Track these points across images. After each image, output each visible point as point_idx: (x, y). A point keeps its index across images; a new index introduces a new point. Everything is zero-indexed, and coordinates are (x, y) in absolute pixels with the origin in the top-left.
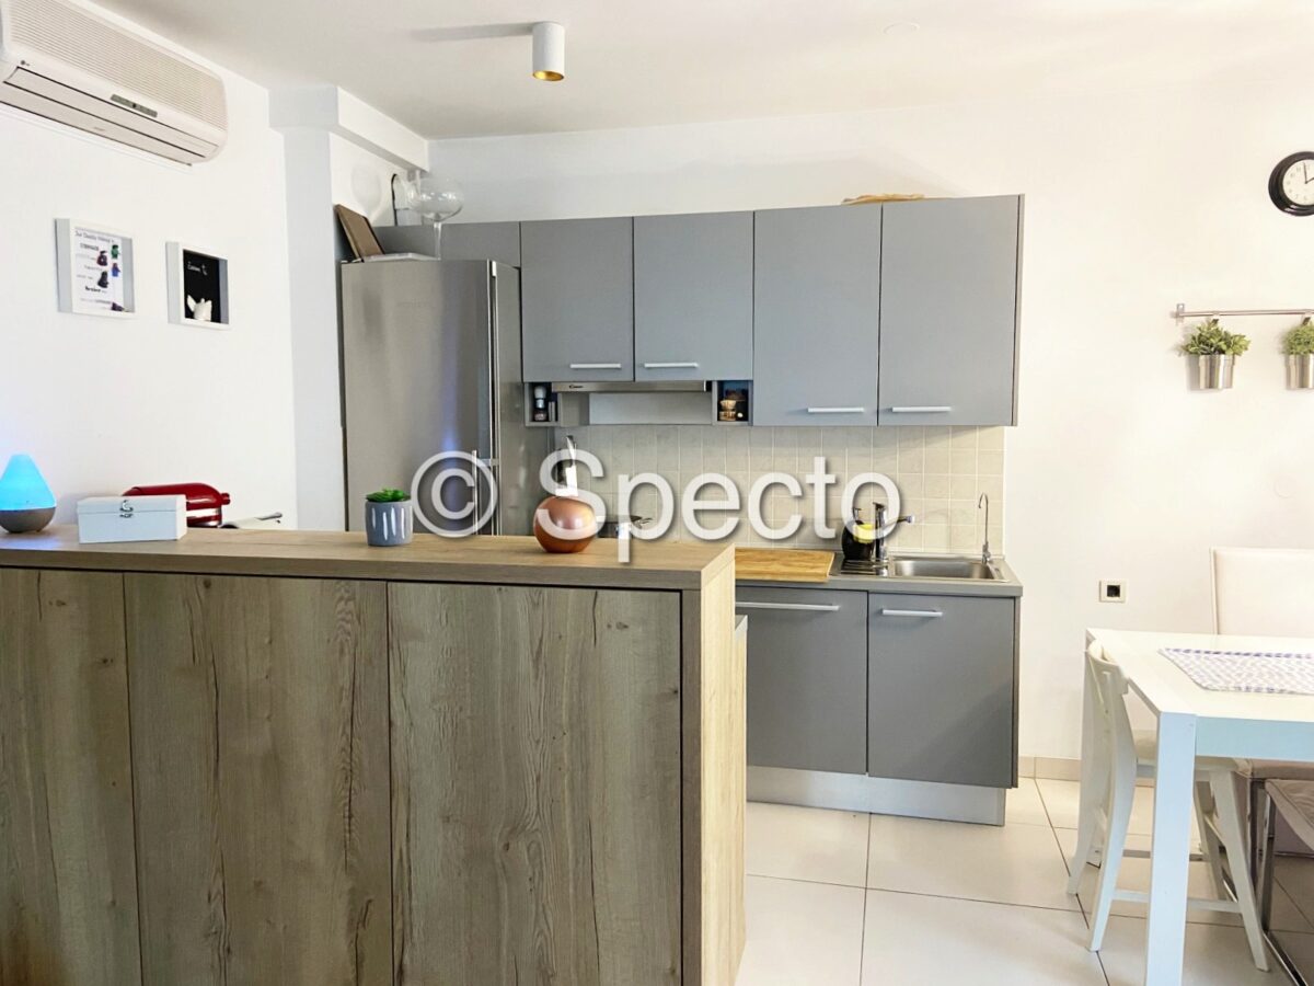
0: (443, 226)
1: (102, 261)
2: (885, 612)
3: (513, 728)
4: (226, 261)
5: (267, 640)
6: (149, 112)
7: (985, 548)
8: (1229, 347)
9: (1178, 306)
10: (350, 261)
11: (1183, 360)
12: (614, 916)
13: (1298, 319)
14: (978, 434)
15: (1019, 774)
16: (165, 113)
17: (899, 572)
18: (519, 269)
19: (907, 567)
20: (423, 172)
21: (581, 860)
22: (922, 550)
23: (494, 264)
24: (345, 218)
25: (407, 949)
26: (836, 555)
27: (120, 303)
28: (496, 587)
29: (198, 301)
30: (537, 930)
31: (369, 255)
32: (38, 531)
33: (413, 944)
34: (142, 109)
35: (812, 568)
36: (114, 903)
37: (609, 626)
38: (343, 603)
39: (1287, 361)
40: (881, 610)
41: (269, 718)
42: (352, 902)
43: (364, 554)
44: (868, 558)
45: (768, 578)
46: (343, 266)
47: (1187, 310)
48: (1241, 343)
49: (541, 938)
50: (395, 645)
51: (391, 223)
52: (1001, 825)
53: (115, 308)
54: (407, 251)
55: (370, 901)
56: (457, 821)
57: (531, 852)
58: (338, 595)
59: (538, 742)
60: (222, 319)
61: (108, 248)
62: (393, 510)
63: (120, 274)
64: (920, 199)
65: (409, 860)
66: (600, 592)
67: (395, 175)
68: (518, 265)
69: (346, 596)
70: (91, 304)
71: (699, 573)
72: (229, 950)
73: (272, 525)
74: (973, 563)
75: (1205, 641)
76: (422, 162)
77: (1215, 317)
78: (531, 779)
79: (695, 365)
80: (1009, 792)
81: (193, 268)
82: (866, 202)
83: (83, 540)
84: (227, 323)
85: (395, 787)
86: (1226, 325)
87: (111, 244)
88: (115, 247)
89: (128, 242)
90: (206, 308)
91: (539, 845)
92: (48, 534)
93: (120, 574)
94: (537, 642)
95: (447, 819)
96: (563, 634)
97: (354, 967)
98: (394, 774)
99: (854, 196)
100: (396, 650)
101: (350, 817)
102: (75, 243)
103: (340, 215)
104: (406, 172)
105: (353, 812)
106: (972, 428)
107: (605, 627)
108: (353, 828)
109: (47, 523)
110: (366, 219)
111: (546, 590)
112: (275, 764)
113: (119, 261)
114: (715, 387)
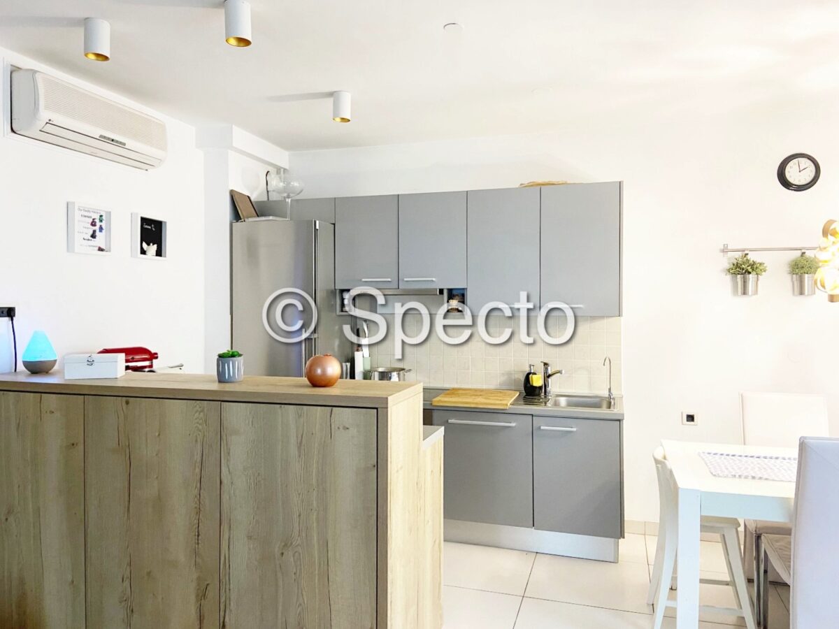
0: (291, 201)
1: (93, 224)
2: (542, 428)
3: (286, 486)
4: (165, 223)
5: (157, 434)
6: (121, 143)
7: (610, 390)
8: (753, 270)
9: (724, 245)
10: (237, 221)
11: (729, 277)
12: (340, 596)
13: (798, 253)
14: (605, 321)
15: (625, 531)
16: (130, 143)
17: (556, 404)
18: (334, 224)
19: (563, 401)
20: (285, 169)
21: (322, 563)
22: (574, 391)
23: (317, 222)
24: (236, 198)
25: (227, 612)
26: (520, 393)
27: (103, 247)
28: (278, 406)
29: (148, 245)
30: (298, 603)
31: (248, 218)
32: (47, 373)
33: (231, 611)
34: (117, 142)
35: (501, 400)
36: (73, 582)
37: (339, 428)
38: (198, 414)
39: (792, 278)
40: (540, 427)
41: (157, 478)
42: (198, 585)
43: (215, 386)
44: (539, 395)
45: (473, 406)
46: (234, 224)
47: (729, 248)
48: (761, 268)
49: (300, 608)
50: (224, 437)
51: (266, 199)
52: (616, 562)
53: (100, 249)
54: (269, 215)
55: (208, 585)
56: (255, 539)
57: (295, 558)
58: (195, 409)
59: (299, 494)
60: (163, 254)
61: (97, 217)
62: (231, 363)
63: (103, 231)
64: (565, 184)
65: (229, 561)
66: (334, 408)
67: (268, 172)
68: (334, 222)
69: (199, 410)
70: (86, 248)
71: (387, 398)
72: (132, 611)
73: (177, 371)
74: (602, 398)
75: (737, 449)
76: (284, 164)
77: (746, 252)
78: (295, 516)
79: (434, 279)
80: (621, 541)
81: (146, 227)
82: (532, 186)
83: (67, 378)
84: (165, 257)
85: (223, 518)
86: (753, 257)
87: (99, 215)
88: (101, 216)
89: (109, 214)
90: (154, 248)
91: (300, 554)
92: (52, 374)
93: (83, 396)
94: (300, 436)
95: (250, 537)
96: (314, 432)
97: (198, 622)
98: (222, 512)
99: (526, 182)
100: (225, 441)
101: (198, 536)
102: (77, 215)
103: (233, 195)
104: (275, 170)
105: (200, 533)
106: (603, 317)
107: (337, 428)
108: (200, 542)
109: (53, 367)
110: (249, 197)
111: (305, 407)
112: (160, 504)
113: (103, 224)
114: (445, 292)
